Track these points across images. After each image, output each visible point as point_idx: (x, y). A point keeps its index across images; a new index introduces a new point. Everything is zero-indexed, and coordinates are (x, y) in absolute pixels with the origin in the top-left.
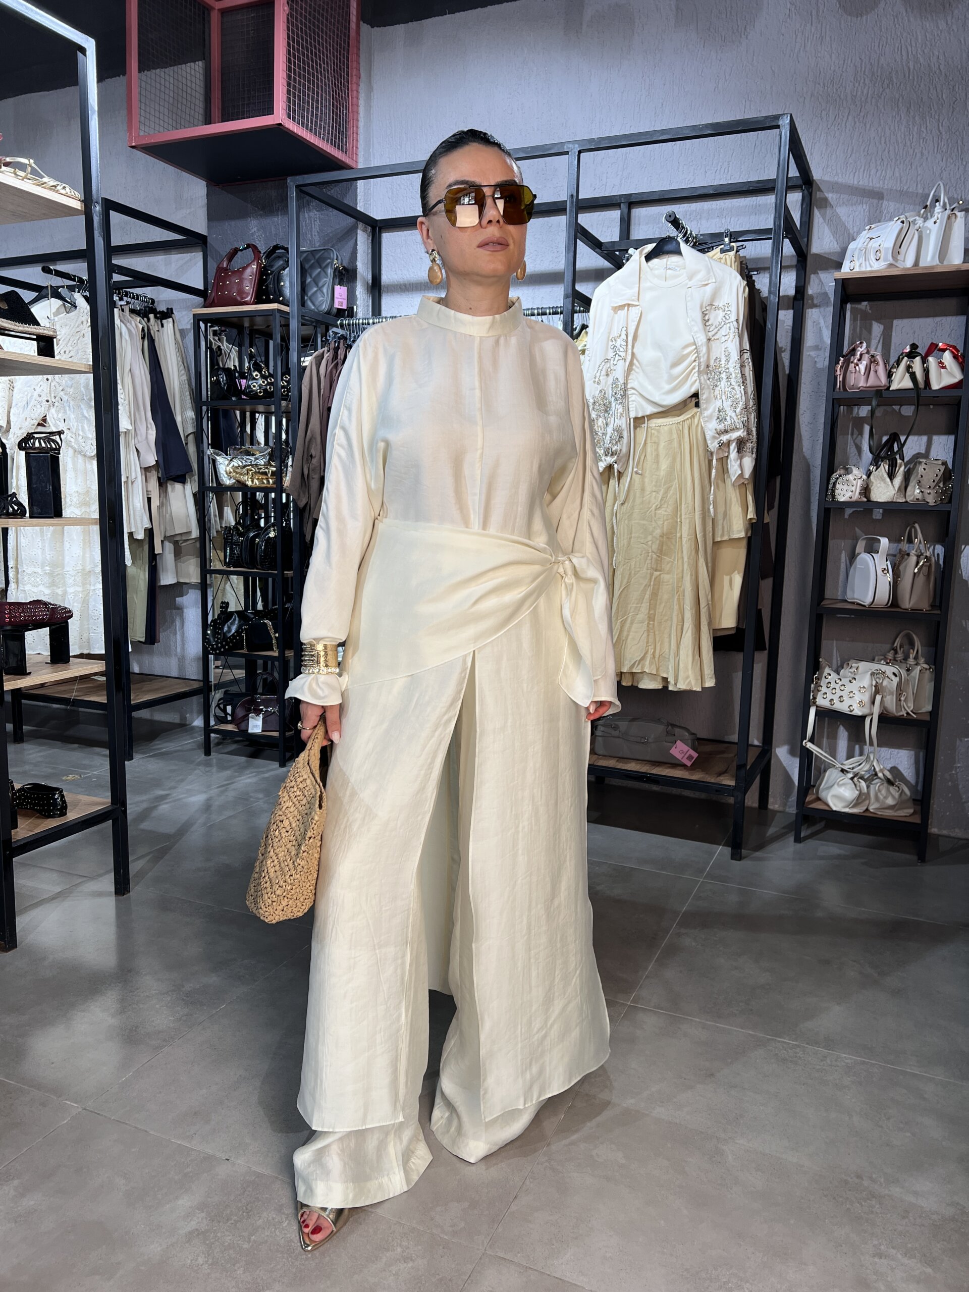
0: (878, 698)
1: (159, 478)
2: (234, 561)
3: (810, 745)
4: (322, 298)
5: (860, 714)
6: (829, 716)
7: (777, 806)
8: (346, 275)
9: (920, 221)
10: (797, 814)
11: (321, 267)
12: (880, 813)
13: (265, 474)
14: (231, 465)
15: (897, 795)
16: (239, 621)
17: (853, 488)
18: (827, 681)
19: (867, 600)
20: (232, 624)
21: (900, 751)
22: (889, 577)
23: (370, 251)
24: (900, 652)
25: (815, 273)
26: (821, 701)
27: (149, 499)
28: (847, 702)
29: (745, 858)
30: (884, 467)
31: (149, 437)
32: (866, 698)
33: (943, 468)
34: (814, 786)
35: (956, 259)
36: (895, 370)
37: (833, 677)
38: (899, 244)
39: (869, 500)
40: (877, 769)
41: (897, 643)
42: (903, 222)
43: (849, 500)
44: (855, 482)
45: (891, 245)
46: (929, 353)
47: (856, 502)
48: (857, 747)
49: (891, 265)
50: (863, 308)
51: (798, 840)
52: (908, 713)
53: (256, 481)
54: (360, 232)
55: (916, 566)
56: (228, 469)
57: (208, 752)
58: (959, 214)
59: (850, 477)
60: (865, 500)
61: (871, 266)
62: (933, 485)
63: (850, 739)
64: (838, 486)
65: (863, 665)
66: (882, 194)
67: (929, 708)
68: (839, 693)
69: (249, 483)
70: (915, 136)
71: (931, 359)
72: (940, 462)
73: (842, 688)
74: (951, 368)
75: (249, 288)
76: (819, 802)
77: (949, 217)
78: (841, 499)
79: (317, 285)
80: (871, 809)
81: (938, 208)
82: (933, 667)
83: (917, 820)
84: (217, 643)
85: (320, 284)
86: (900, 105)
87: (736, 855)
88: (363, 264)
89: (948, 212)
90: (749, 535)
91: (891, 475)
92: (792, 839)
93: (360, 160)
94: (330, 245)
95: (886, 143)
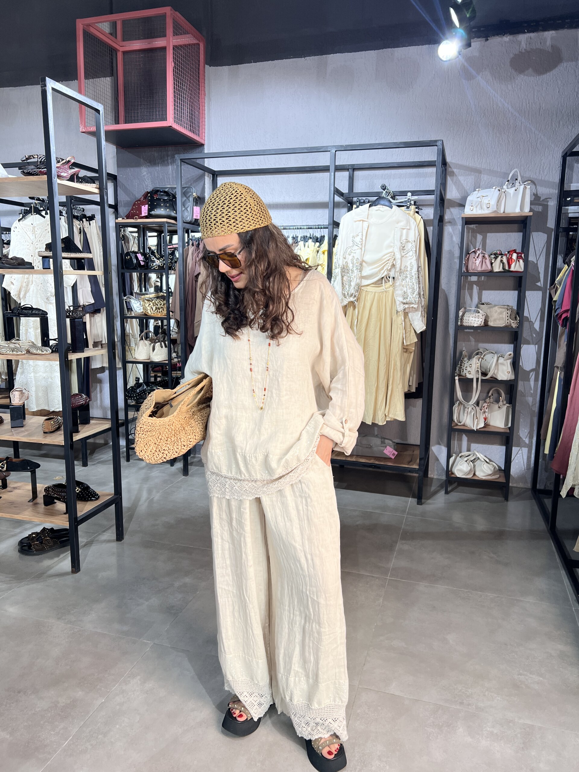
4: (187, 214)
6: (461, 431)
10: (446, 480)
11: (186, 197)
15: (492, 468)
21: (493, 446)
23: (211, 186)
25: (448, 208)
29: (424, 503)
36: (494, 262)
42: (499, 190)
49: (494, 212)
50: (473, 227)
51: (447, 492)
54: (206, 177)
57: (128, 460)
63: (468, 441)
64: (464, 318)
66: (481, 171)
69: (150, 314)
70: (497, 143)
78: (466, 324)
79: (184, 207)
82: (511, 406)
83: (503, 480)
85: (186, 207)
86: (489, 127)
87: (420, 502)
92: (443, 492)
93: (206, 139)
94: (189, 184)
95: (482, 145)
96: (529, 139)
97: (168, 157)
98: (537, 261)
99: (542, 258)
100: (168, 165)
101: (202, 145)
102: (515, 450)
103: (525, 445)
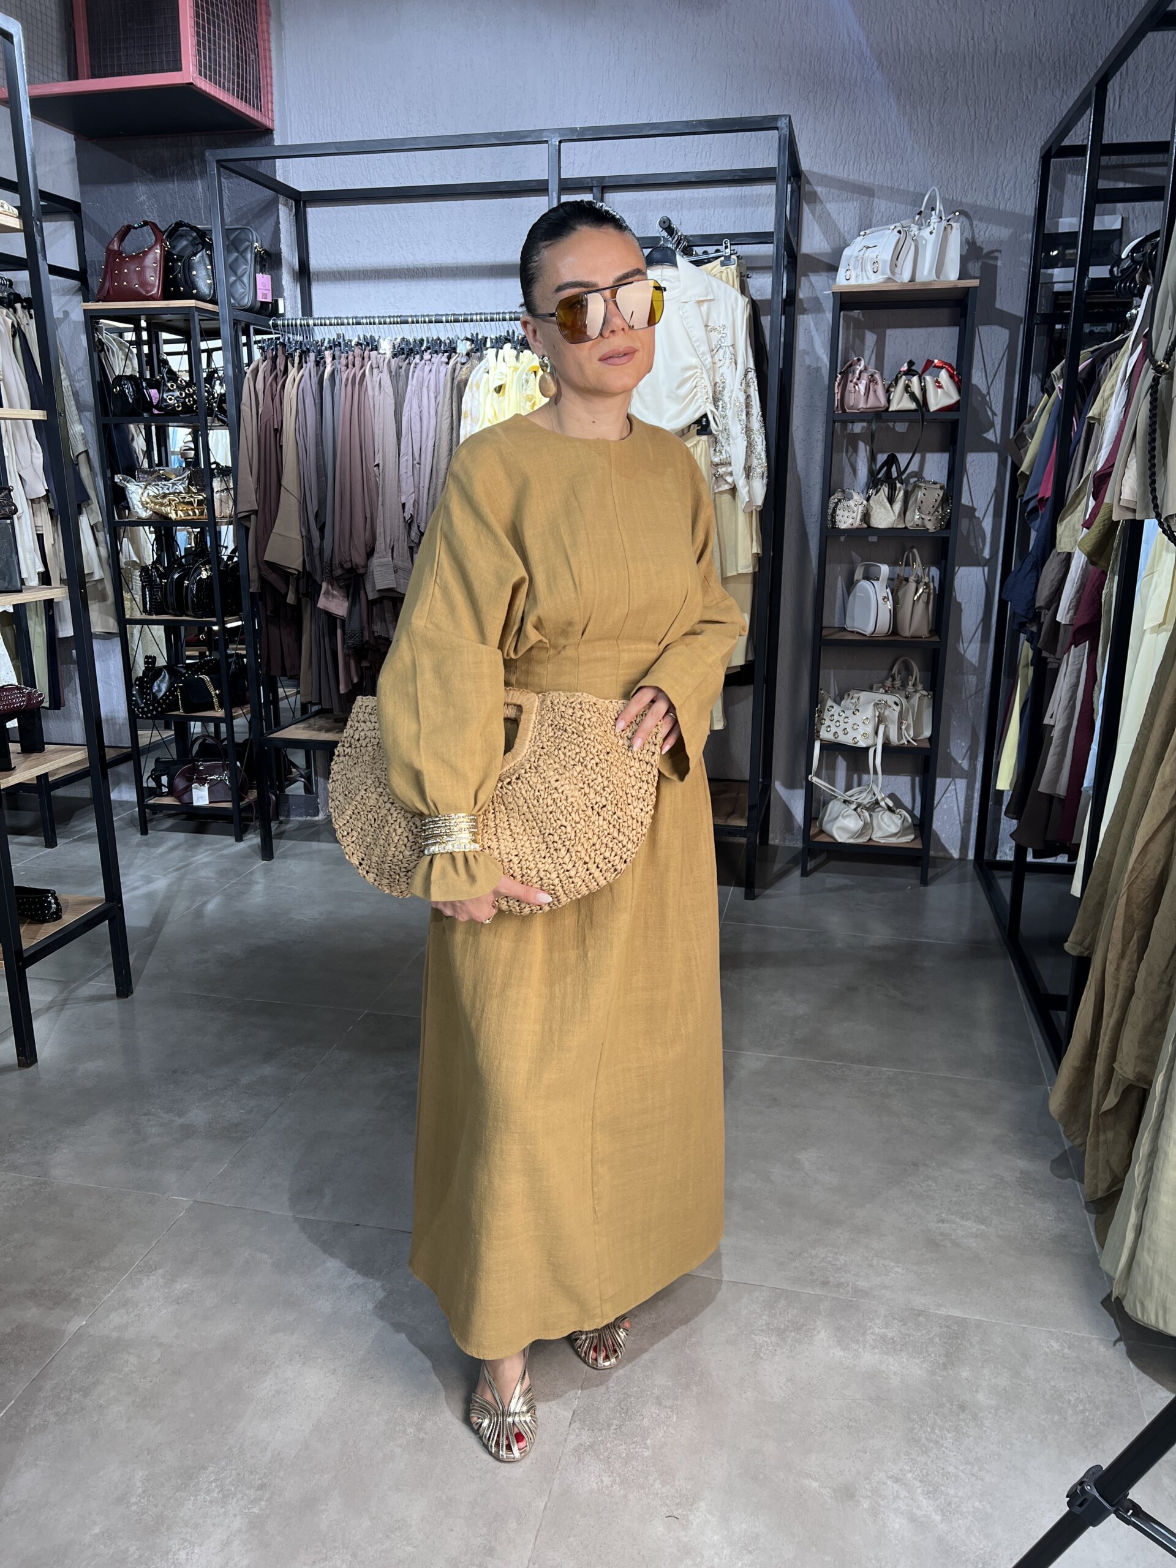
0: (881, 728)
1: (51, 511)
2: (157, 607)
3: (815, 780)
4: (242, 290)
5: (864, 745)
6: (832, 748)
7: (777, 841)
8: (269, 261)
9: (914, 229)
10: (803, 848)
11: (238, 251)
12: (883, 841)
13: (191, 503)
14: (145, 494)
15: (899, 822)
16: (170, 678)
17: (854, 515)
18: (831, 713)
19: (869, 630)
20: (161, 681)
21: (898, 777)
22: (889, 605)
23: (294, 229)
24: (898, 678)
25: (806, 275)
26: (825, 734)
27: (40, 537)
28: (852, 734)
29: (757, 897)
30: (885, 490)
31: (34, 460)
32: (870, 729)
33: (941, 493)
34: (817, 819)
35: (952, 274)
36: (893, 389)
37: (836, 709)
38: (896, 256)
39: (869, 527)
40: (879, 798)
41: (895, 670)
42: (899, 232)
43: (850, 527)
44: (855, 508)
45: (890, 258)
46: (924, 371)
47: (857, 529)
48: (855, 776)
49: (889, 279)
50: (856, 316)
51: (805, 873)
52: (908, 741)
53: (180, 513)
54: (281, 207)
55: (916, 594)
56: (143, 500)
57: (144, 832)
58: (954, 225)
59: (851, 503)
60: (866, 526)
61: (868, 278)
62: (932, 510)
63: (848, 768)
64: (838, 512)
65: (864, 696)
66: (873, 190)
67: (927, 733)
68: (843, 726)
69: (173, 516)
70: (906, 128)
71: (928, 378)
72: (938, 486)
73: (846, 720)
74: (947, 386)
75: (153, 278)
76: (823, 835)
77: (945, 228)
78: (843, 526)
79: (236, 274)
80: (874, 837)
81: (934, 219)
82: (931, 693)
83: (918, 845)
84: (146, 704)
85: (239, 272)
86: (891, 91)
87: (750, 895)
88: (287, 246)
89: (944, 223)
90: (757, 570)
91: (891, 500)
92: (797, 873)
93: (276, 117)
94: (244, 222)
95: (876, 133)
96: (972, 119)
97: (192, 160)
98: (989, 388)
99: (998, 381)
100: (192, 178)
101: (269, 132)
102: (941, 783)
103: (963, 774)
